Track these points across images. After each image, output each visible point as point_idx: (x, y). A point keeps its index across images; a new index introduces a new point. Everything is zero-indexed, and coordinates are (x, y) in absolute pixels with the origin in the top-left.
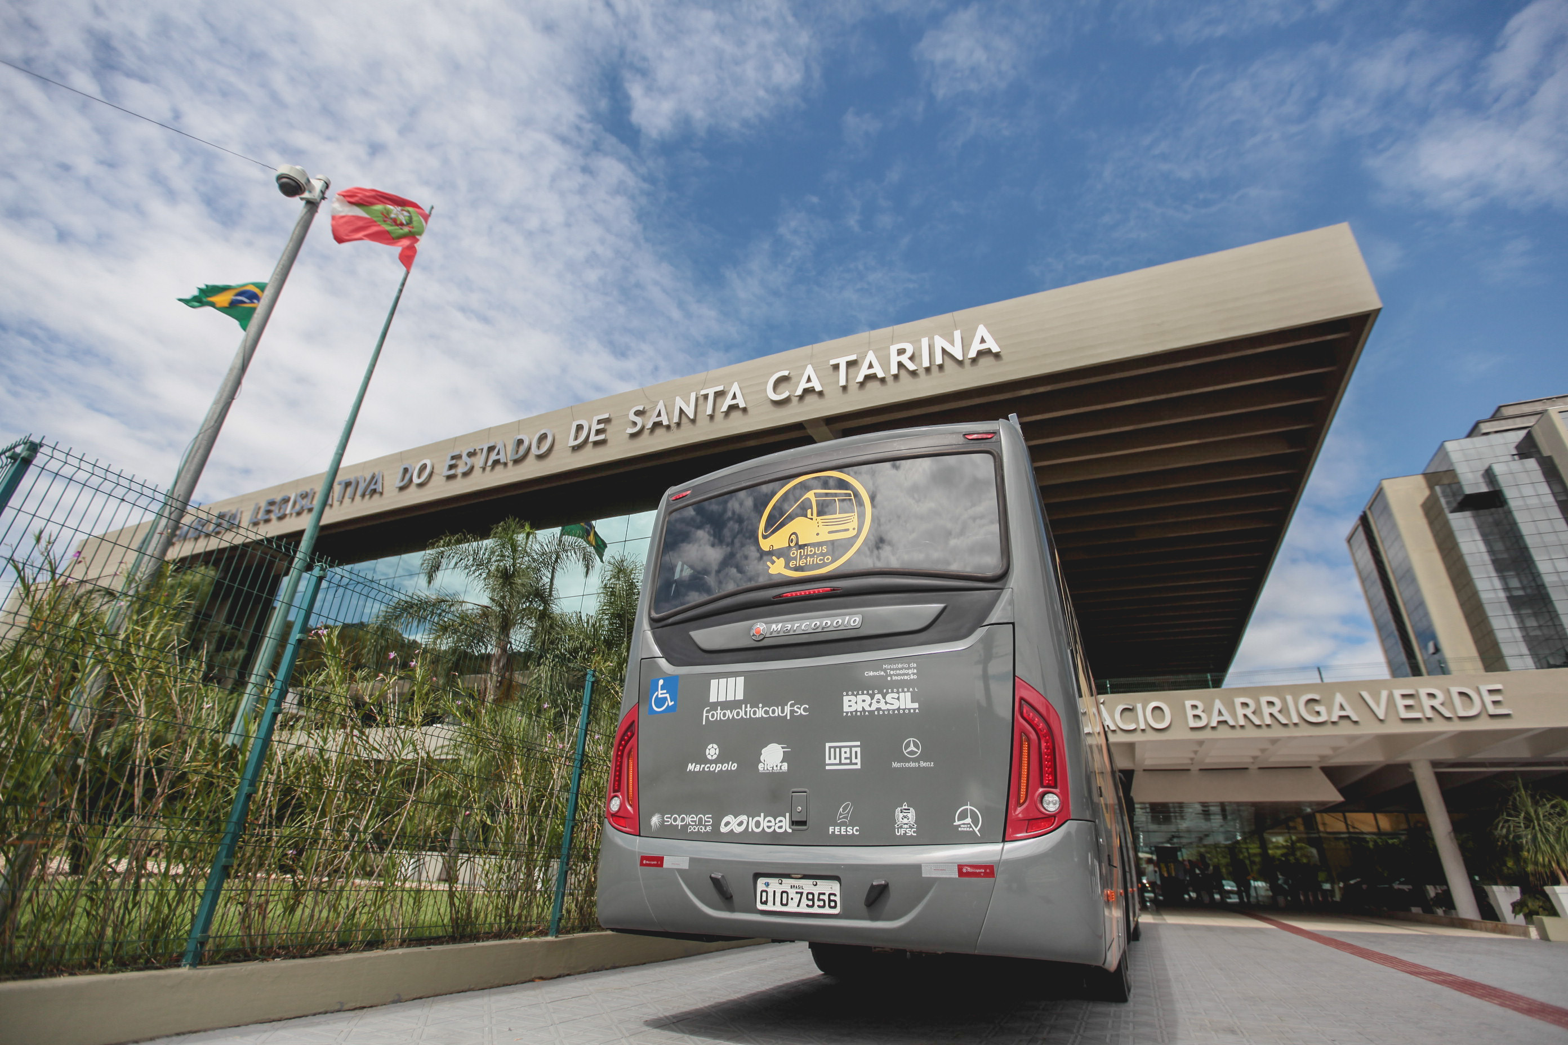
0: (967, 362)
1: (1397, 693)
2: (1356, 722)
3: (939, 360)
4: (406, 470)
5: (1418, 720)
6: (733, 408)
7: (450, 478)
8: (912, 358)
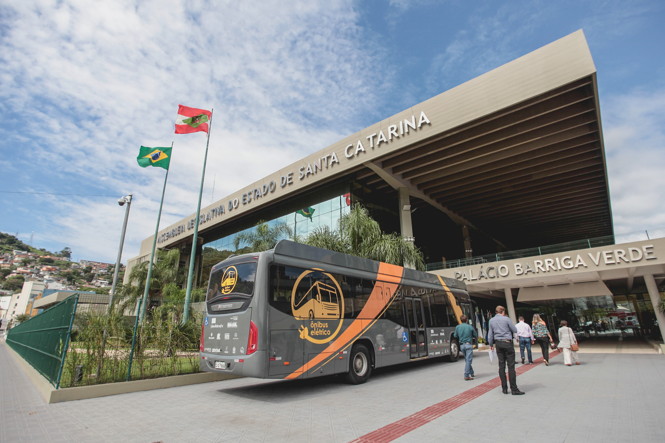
0: (418, 129)
1: (604, 253)
2: (586, 267)
3: (406, 130)
4: (230, 203)
5: (614, 263)
6: (334, 163)
7: (245, 204)
8: (397, 131)
